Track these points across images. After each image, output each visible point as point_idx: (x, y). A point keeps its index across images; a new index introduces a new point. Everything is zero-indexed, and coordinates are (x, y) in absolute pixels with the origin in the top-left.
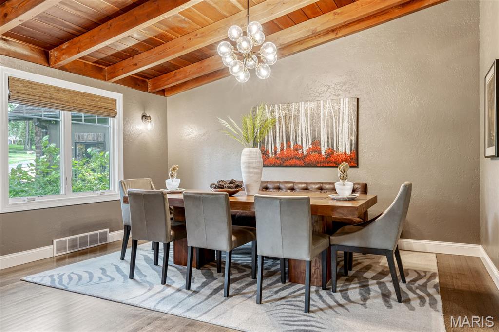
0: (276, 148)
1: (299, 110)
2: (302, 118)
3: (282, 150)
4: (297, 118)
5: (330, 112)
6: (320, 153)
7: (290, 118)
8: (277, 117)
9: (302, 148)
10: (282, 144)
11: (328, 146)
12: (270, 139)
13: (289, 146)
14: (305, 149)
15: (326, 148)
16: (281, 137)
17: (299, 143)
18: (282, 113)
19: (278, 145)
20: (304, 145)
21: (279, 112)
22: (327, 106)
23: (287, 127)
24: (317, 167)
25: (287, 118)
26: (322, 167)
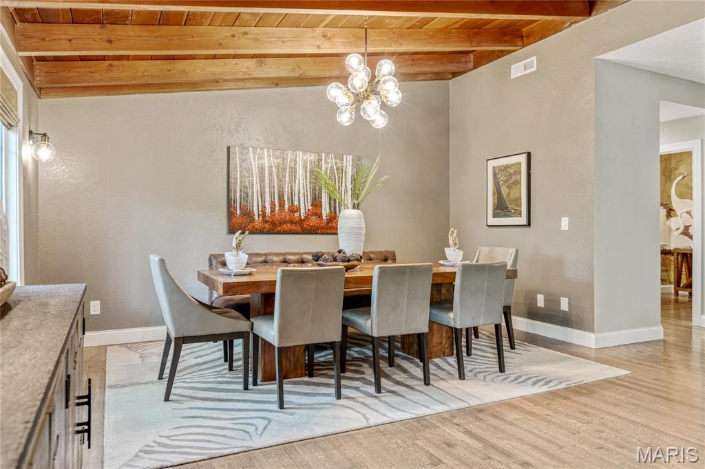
0: (264, 207)
1: (295, 161)
2: (300, 172)
3: (273, 211)
4: (293, 171)
5: (332, 168)
6: (320, 216)
7: (284, 169)
8: (267, 165)
9: (299, 209)
10: (273, 203)
11: (330, 209)
12: (255, 195)
13: (282, 205)
14: (302, 211)
15: (328, 211)
16: (272, 195)
17: (296, 203)
18: (274, 162)
19: (268, 205)
20: (302, 207)
21: (269, 160)
22: (330, 161)
23: (280, 181)
24: (317, 233)
25: (281, 169)
26: (323, 234)
